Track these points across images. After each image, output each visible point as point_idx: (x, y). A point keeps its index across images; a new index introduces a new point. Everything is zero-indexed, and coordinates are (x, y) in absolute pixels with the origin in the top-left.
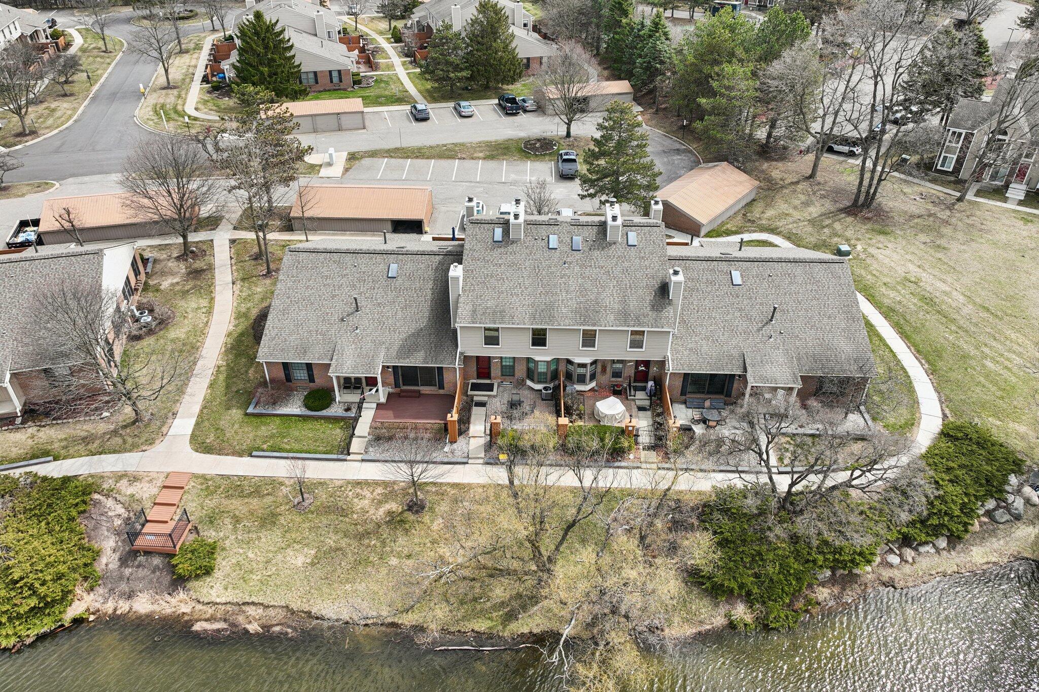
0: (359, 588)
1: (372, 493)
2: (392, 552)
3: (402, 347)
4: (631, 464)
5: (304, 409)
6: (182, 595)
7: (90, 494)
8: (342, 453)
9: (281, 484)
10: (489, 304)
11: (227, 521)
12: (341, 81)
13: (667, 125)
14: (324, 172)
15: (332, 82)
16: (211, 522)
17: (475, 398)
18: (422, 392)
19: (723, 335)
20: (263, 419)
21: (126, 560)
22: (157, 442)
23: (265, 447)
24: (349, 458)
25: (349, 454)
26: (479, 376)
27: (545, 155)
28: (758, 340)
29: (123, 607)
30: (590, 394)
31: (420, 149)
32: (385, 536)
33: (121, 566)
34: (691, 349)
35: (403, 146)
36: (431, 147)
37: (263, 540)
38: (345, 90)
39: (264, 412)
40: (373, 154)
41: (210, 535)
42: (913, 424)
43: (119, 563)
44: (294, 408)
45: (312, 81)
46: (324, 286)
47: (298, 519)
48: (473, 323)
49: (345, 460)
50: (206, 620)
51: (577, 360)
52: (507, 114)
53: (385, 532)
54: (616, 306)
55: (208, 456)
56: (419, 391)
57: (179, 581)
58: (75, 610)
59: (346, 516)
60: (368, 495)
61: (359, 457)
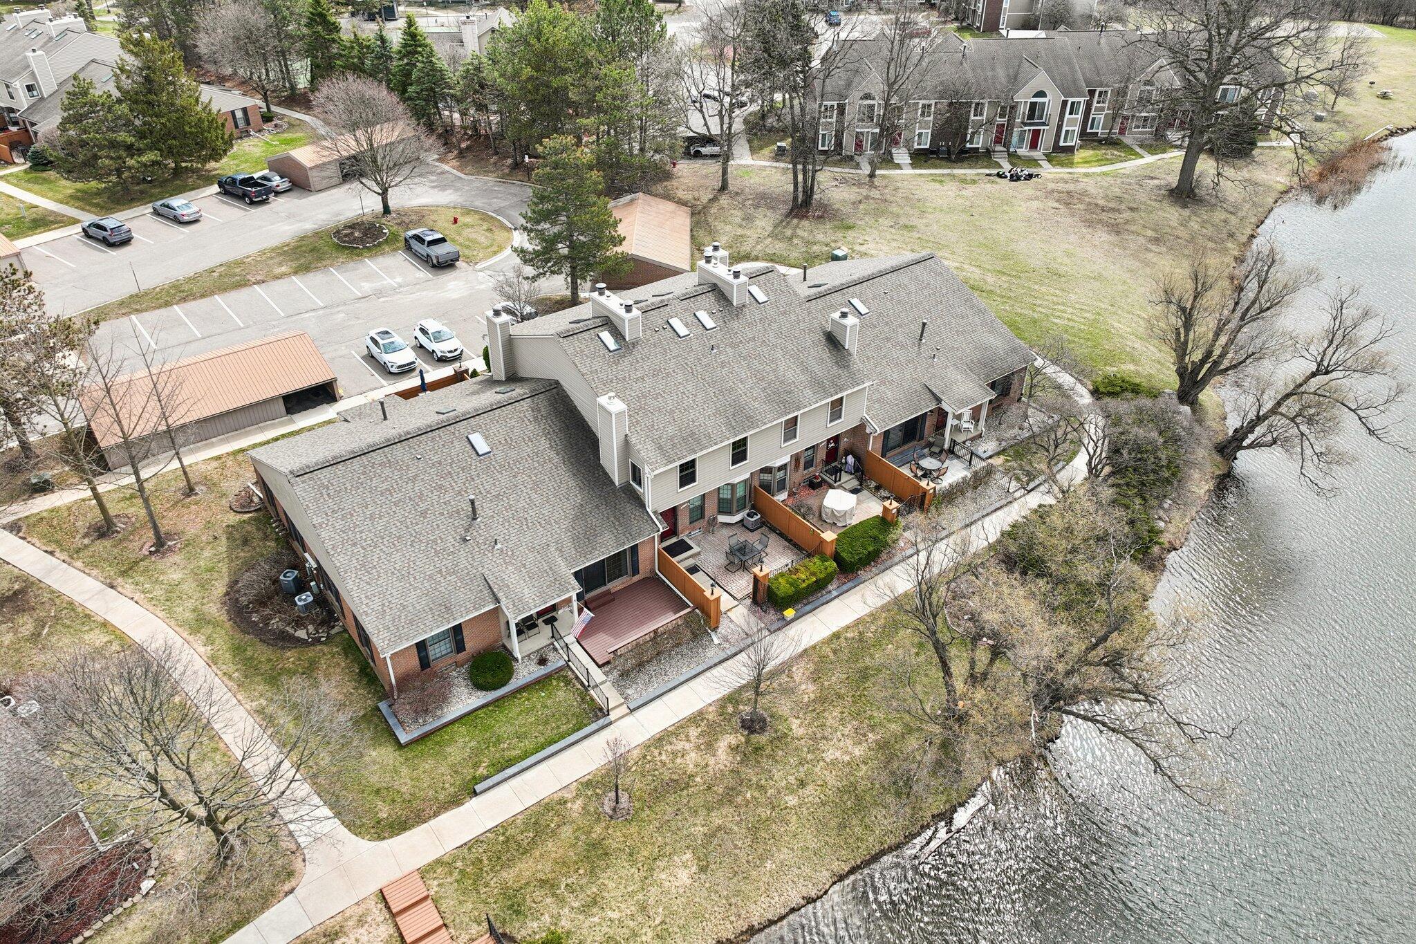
0: (782, 857)
1: (688, 740)
2: (779, 792)
3: (575, 539)
5: (481, 694)
8: (598, 719)
9: (563, 802)
10: (670, 432)
11: (539, 896)
13: (491, 168)
18: (613, 591)
19: (893, 372)
20: (438, 739)
22: (297, 866)
23: (482, 771)
24: (611, 718)
25: (606, 714)
27: (380, 244)
28: (925, 365)
31: (176, 286)
32: (754, 779)
35: (142, 288)
37: (612, 885)
39: (427, 728)
41: (532, 929)
44: (465, 700)
46: (396, 504)
47: (633, 829)
49: (610, 724)
51: (776, 464)
52: (252, 203)
53: (748, 772)
56: (608, 593)
59: (688, 786)
60: (687, 746)
61: (624, 710)
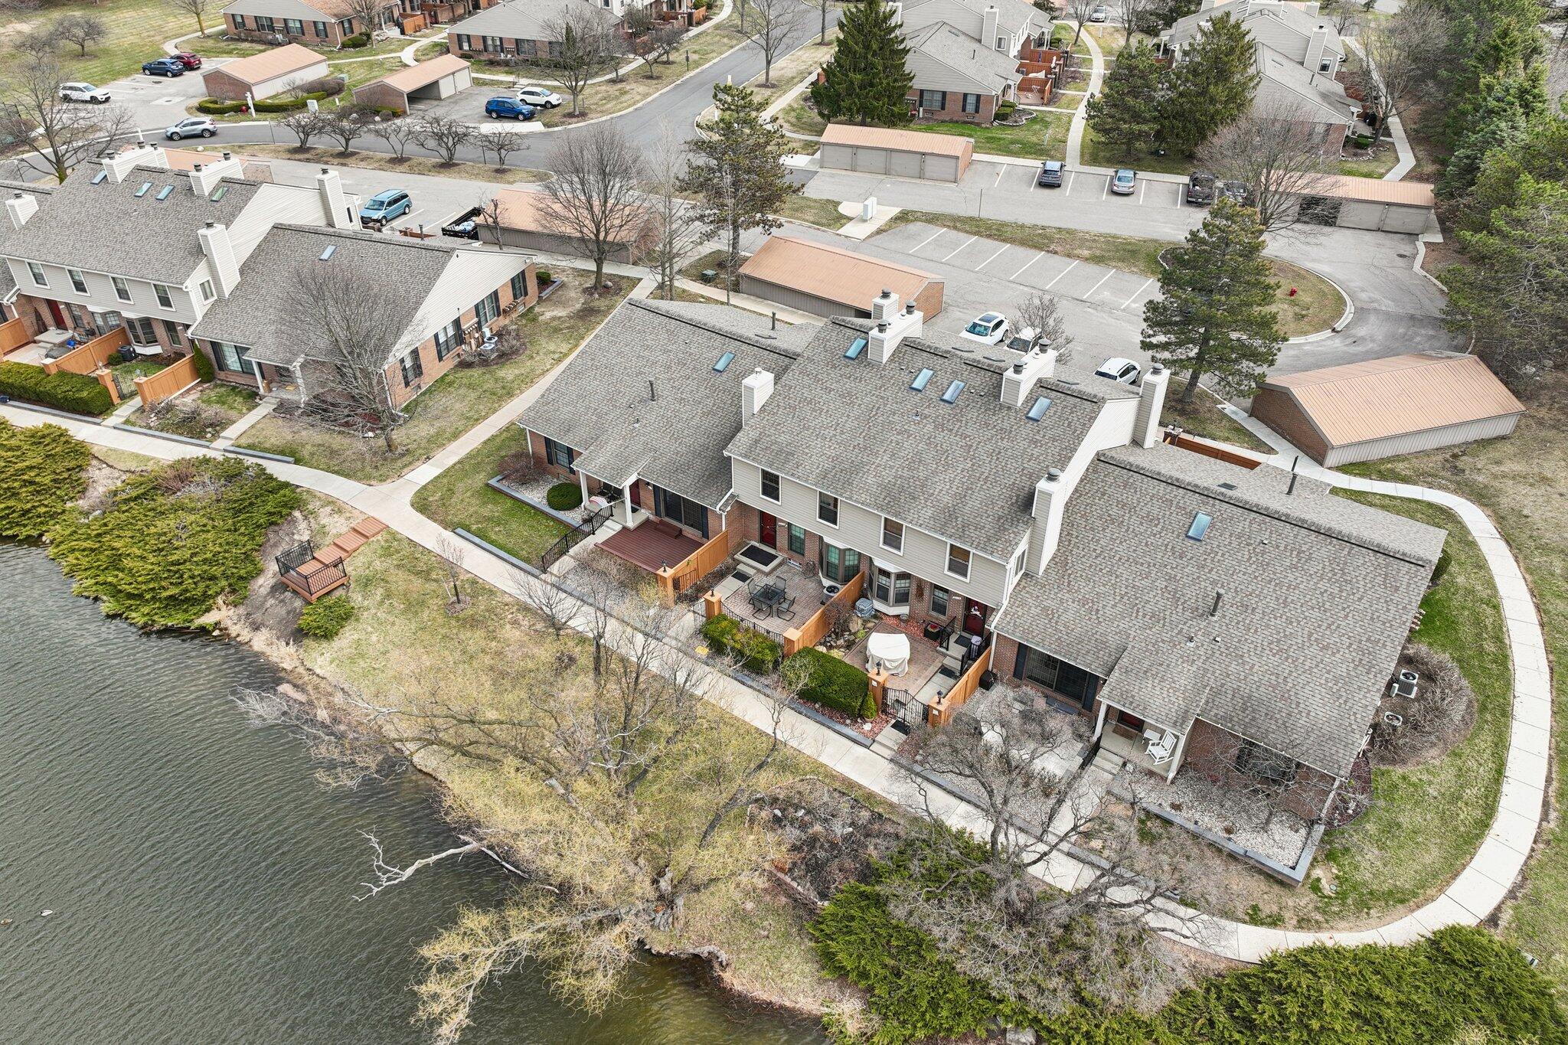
3: (672, 462)
4: (860, 738)
5: (544, 501)
6: (292, 649)
7: (292, 508)
8: (539, 567)
9: (455, 575)
10: (782, 438)
11: (380, 591)
12: (977, 111)
14: (848, 229)
15: (964, 110)
16: (366, 585)
17: (741, 567)
18: (684, 533)
19: (1115, 606)
20: (498, 497)
21: (276, 591)
22: (389, 481)
23: (474, 527)
24: (543, 576)
25: (545, 571)
26: (763, 540)
28: (1166, 637)
29: (245, 635)
30: (892, 621)
31: (1002, 225)
33: (268, 594)
34: (1045, 609)
35: (984, 215)
36: (1022, 226)
37: (396, 628)
38: (978, 124)
39: (504, 489)
40: (933, 219)
41: (357, 598)
42: (1402, 901)
43: (269, 590)
44: (536, 496)
45: (937, 105)
47: (440, 620)
48: (746, 456)
49: (536, 577)
50: (295, 686)
51: (878, 563)
54: (946, 499)
55: (419, 514)
56: (680, 530)
57: (299, 635)
58: (208, 619)
61: (552, 579)
